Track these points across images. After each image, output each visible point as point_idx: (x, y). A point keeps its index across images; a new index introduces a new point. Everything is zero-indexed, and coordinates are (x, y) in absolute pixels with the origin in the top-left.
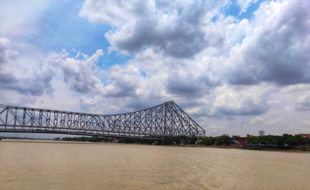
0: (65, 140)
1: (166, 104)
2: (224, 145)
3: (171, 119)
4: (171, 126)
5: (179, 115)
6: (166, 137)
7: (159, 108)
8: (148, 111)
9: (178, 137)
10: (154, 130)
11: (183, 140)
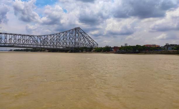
0: (16, 51)
1: (76, 29)
2: (106, 51)
3: (78, 37)
4: (78, 42)
5: (83, 35)
6: (75, 48)
7: (71, 31)
8: (65, 33)
9: (82, 48)
10: (68, 44)
11: (85, 50)
